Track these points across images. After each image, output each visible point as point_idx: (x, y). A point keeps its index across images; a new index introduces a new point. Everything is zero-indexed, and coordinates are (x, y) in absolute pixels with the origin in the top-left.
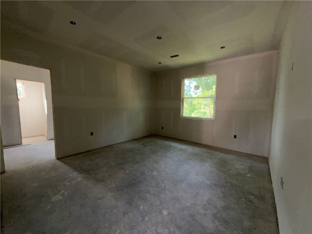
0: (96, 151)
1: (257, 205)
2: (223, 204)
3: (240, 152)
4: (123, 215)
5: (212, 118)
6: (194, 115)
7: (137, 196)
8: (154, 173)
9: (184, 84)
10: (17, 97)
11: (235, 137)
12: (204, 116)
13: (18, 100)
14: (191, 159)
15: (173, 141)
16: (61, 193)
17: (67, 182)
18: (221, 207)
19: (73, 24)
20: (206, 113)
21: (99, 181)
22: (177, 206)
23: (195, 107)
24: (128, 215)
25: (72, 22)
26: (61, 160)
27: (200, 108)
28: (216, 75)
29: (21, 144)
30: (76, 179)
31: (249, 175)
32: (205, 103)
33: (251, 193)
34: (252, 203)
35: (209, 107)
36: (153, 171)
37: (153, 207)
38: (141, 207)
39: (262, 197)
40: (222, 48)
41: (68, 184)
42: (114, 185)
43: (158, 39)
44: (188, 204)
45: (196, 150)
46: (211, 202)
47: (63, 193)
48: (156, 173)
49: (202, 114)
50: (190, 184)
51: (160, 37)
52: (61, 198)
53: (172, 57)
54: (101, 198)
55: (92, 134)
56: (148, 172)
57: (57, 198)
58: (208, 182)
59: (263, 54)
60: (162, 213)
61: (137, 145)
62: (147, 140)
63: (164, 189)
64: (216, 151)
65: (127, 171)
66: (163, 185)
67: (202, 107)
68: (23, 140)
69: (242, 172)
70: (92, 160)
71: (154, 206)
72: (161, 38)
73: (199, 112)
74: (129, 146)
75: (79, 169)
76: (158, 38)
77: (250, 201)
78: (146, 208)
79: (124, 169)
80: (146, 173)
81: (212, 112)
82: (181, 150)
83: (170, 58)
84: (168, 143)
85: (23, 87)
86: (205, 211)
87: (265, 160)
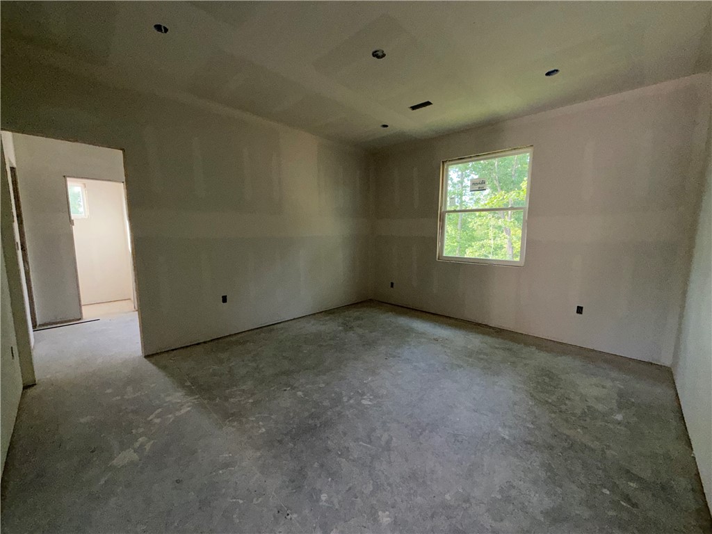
0: (233, 339)
1: (651, 514)
2: (548, 503)
3: (593, 350)
4: (274, 516)
5: (518, 259)
6: (470, 254)
7: (316, 465)
8: (364, 402)
9: (445, 177)
10: (70, 217)
11: (580, 310)
12: (496, 255)
13: (71, 222)
14: (460, 366)
15: (418, 317)
16: (137, 445)
17: (157, 417)
18: (542, 512)
19: (161, 31)
20: (501, 247)
21: (229, 416)
22: (419, 499)
23: (475, 234)
24: (289, 517)
25: (158, 28)
26: (153, 359)
27: (486, 236)
28: (530, 149)
29: (80, 319)
30: (179, 410)
31: (619, 417)
32: (500, 222)
33: (628, 472)
34: (635, 505)
35: (508, 232)
36: (363, 394)
37: (354, 499)
38: (324, 497)
39: (663, 488)
40: (548, 74)
41: (157, 421)
42: (264, 430)
43: (375, 58)
44: (448, 497)
45: (475, 341)
46: (513, 493)
47: (142, 445)
48: (371, 400)
49: (492, 250)
50: (455, 436)
51: (380, 54)
52: (135, 457)
53: (414, 108)
54: (226, 465)
55: (224, 299)
56: (350, 398)
57: (126, 457)
58: (505, 433)
59: (668, 86)
60: (375, 520)
61: (330, 326)
62: (355, 313)
63: (388, 447)
64: (527, 344)
65: (300, 393)
66: (385, 437)
67: (491, 235)
68: (83, 308)
69: (600, 407)
70: (221, 362)
71: (356, 498)
72: (384, 55)
73: (483, 246)
74: (312, 327)
75: (189, 384)
76: (375, 54)
77: (627, 499)
78: (336, 501)
79: (293, 388)
80: (345, 399)
81: (518, 245)
82: (436, 340)
83: (410, 110)
84: (404, 321)
85: (84, 194)
86: (496, 521)
87: (665, 375)
